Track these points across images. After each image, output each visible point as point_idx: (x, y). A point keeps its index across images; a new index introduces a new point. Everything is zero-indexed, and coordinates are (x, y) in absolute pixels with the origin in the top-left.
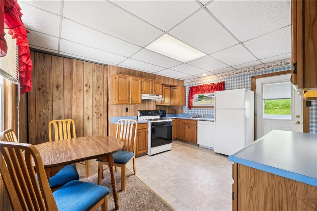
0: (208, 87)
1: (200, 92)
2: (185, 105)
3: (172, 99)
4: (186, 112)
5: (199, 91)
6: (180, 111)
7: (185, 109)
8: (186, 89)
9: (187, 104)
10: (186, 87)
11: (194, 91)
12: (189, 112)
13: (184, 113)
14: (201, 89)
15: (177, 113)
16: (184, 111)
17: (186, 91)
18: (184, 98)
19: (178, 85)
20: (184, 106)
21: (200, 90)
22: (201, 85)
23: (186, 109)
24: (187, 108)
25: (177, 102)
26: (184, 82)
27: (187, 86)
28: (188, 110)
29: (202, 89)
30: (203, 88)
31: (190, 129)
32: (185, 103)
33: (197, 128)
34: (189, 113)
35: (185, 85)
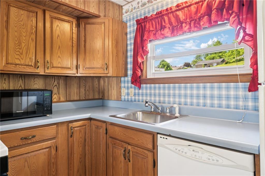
0: (193, 8)
1: (166, 30)
2: (126, 75)
3: (81, 57)
4: (128, 94)
5: (165, 27)
6: (114, 93)
7: (124, 87)
8: (128, 30)
9: (130, 72)
10: (128, 24)
11: (149, 31)
12: (135, 95)
13: (123, 97)
14: (169, 19)
15: (106, 98)
16: (124, 91)
17: (126, 34)
18: (121, 54)
19: (102, 14)
20: (123, 79)
21: (168, 25)
22: (171, 9)
23: (128, 88)
24: (130, 85)
25: (99, 66)
26: (124, 11)
27: (130, 20)
28: (132, 91)
29: (173, 20)
30: (177, 17)
31: (130, 164)
32: (126, 70)
33: (155, 164)
34: (137, 98)
35: (125, 20)
